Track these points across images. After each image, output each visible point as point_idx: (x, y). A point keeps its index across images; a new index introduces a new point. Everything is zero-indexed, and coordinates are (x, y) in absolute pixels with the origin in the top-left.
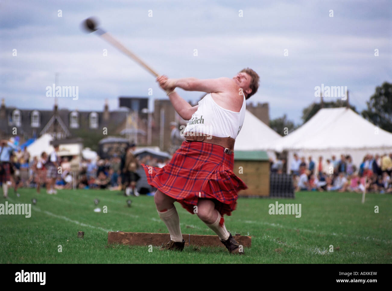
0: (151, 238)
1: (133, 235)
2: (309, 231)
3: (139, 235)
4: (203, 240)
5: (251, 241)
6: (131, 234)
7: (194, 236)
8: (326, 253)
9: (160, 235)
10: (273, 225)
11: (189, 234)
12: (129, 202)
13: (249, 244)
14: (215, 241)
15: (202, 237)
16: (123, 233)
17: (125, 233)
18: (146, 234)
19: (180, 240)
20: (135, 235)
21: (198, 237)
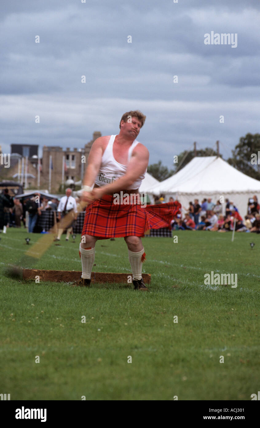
0: (62, 275)
1: (45, 272)
2: (194, 268)
3: (51, 272)
4: (108, 277)
5: (150, 278)
6: (44, 272)
7: (100, 274)
8: (217, 289)
9: (70, 272)
10: (161, 262)
11: (95, 272)
12: (28, 240)
13: (148, 281)
14: (118, 278)
15: (107, 274)
16: (37, 271)
17: (38, 271)
18: (57, 271)
19: (89, 277)
20: (47, 272)
21: (104, 274)
